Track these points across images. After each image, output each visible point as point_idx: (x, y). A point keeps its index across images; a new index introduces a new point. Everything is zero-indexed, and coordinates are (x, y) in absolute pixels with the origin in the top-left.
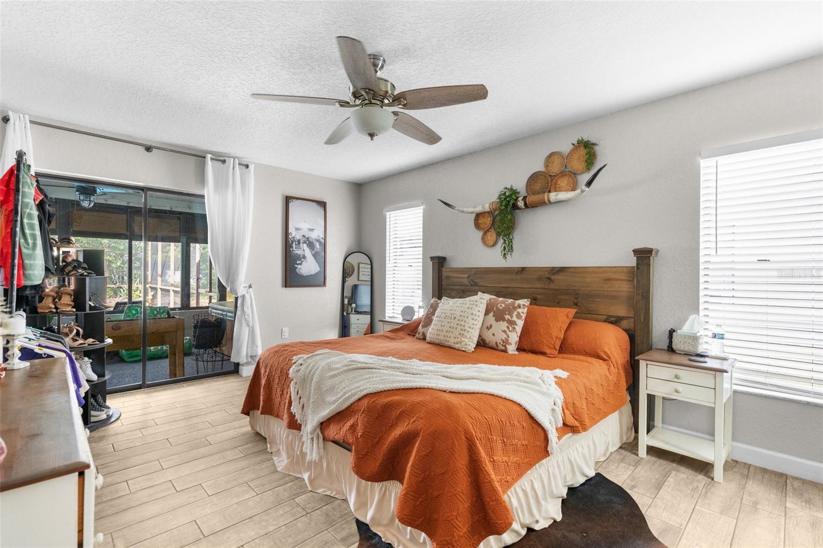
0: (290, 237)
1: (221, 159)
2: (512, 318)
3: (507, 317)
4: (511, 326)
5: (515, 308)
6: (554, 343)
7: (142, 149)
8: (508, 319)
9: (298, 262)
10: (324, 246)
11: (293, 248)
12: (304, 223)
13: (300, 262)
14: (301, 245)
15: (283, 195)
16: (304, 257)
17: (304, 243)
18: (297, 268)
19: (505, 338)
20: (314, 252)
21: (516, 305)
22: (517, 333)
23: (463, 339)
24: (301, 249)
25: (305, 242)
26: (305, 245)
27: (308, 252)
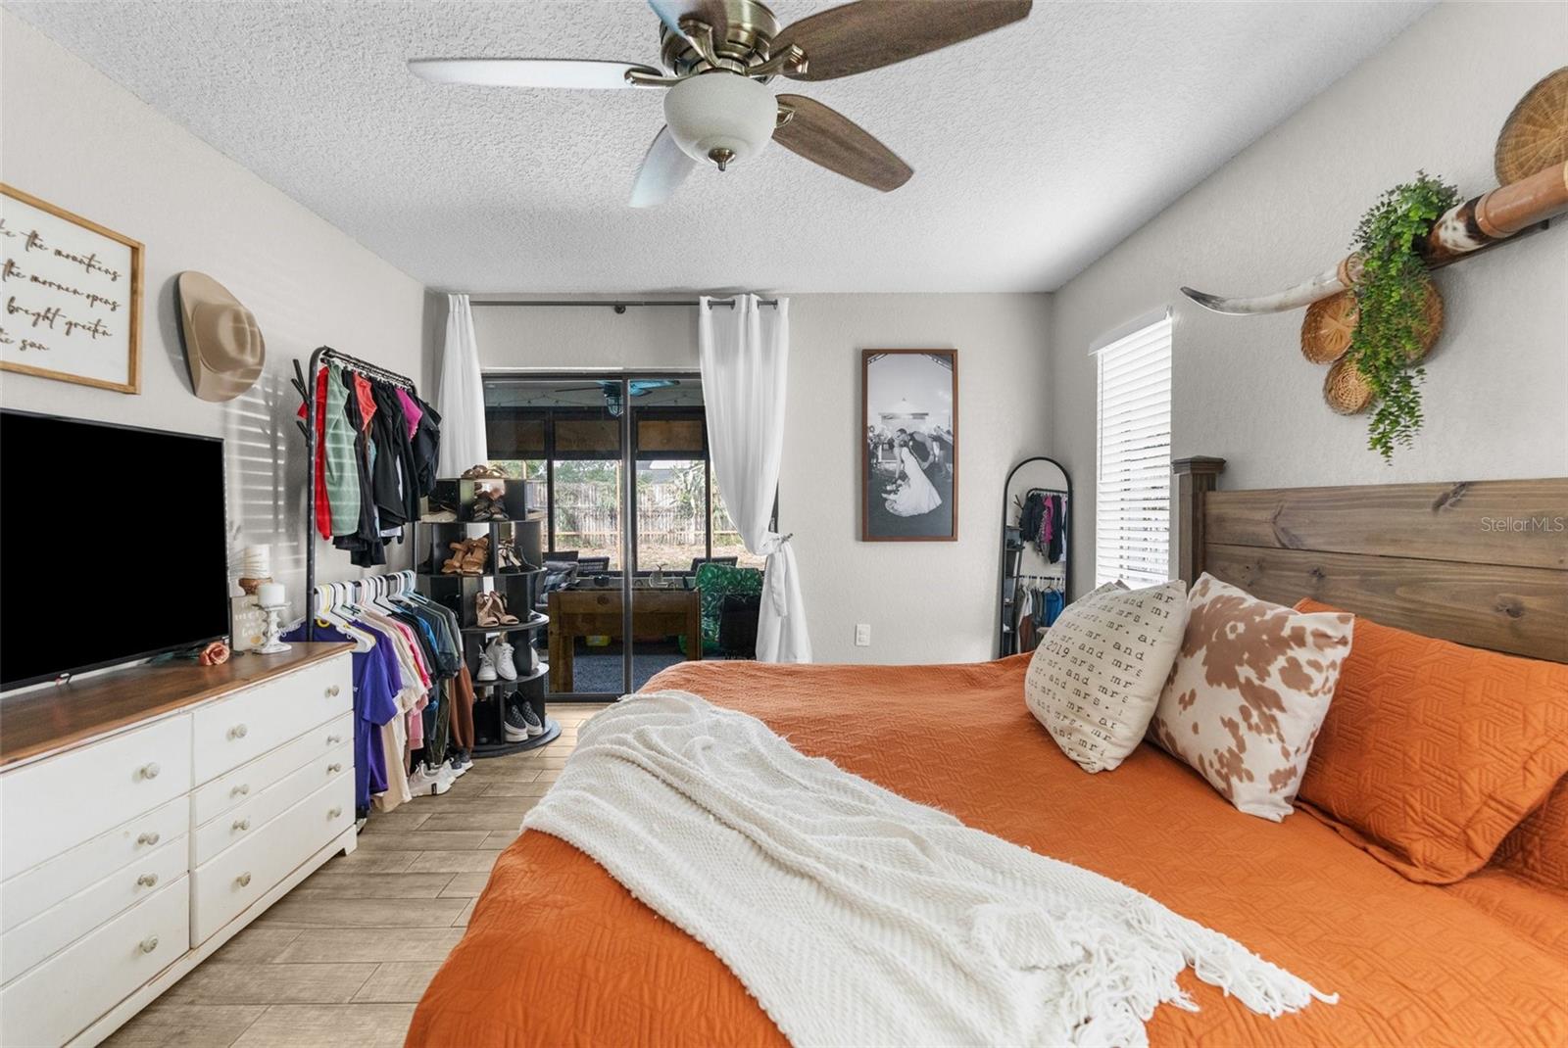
0: (871, 434)
1: (724, 299)
2: (1262, 678)
3: (1245, 672)
4: (1259, 708)
5: (1280, 644)
6: (1470, 820)
7: (610, 310)
8: (1248, 680)
9: (888, 488)
10: (951, 450)
11: (877, 459)
12: (904, 403)
13: (894, 487)
14: (896, 450)
15: (856, 350)
16: (904, 476)
17: (901, 446)
18: (886, 500)
19: (1230, 751)
20: (926, 465)
21: (1286, 632)
22: (1282, 740)
23: (1077, 724)
24: (895, 458)
25: (905, 444)
26: (905, 450)
27: (912, 465)
